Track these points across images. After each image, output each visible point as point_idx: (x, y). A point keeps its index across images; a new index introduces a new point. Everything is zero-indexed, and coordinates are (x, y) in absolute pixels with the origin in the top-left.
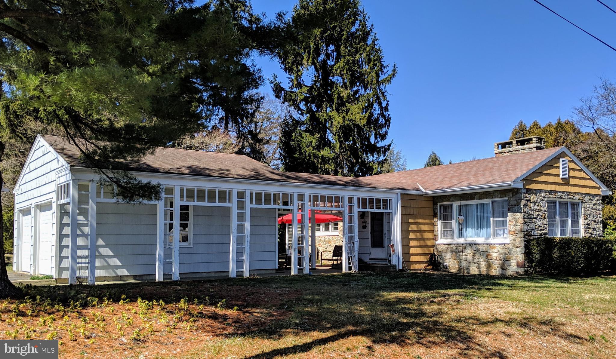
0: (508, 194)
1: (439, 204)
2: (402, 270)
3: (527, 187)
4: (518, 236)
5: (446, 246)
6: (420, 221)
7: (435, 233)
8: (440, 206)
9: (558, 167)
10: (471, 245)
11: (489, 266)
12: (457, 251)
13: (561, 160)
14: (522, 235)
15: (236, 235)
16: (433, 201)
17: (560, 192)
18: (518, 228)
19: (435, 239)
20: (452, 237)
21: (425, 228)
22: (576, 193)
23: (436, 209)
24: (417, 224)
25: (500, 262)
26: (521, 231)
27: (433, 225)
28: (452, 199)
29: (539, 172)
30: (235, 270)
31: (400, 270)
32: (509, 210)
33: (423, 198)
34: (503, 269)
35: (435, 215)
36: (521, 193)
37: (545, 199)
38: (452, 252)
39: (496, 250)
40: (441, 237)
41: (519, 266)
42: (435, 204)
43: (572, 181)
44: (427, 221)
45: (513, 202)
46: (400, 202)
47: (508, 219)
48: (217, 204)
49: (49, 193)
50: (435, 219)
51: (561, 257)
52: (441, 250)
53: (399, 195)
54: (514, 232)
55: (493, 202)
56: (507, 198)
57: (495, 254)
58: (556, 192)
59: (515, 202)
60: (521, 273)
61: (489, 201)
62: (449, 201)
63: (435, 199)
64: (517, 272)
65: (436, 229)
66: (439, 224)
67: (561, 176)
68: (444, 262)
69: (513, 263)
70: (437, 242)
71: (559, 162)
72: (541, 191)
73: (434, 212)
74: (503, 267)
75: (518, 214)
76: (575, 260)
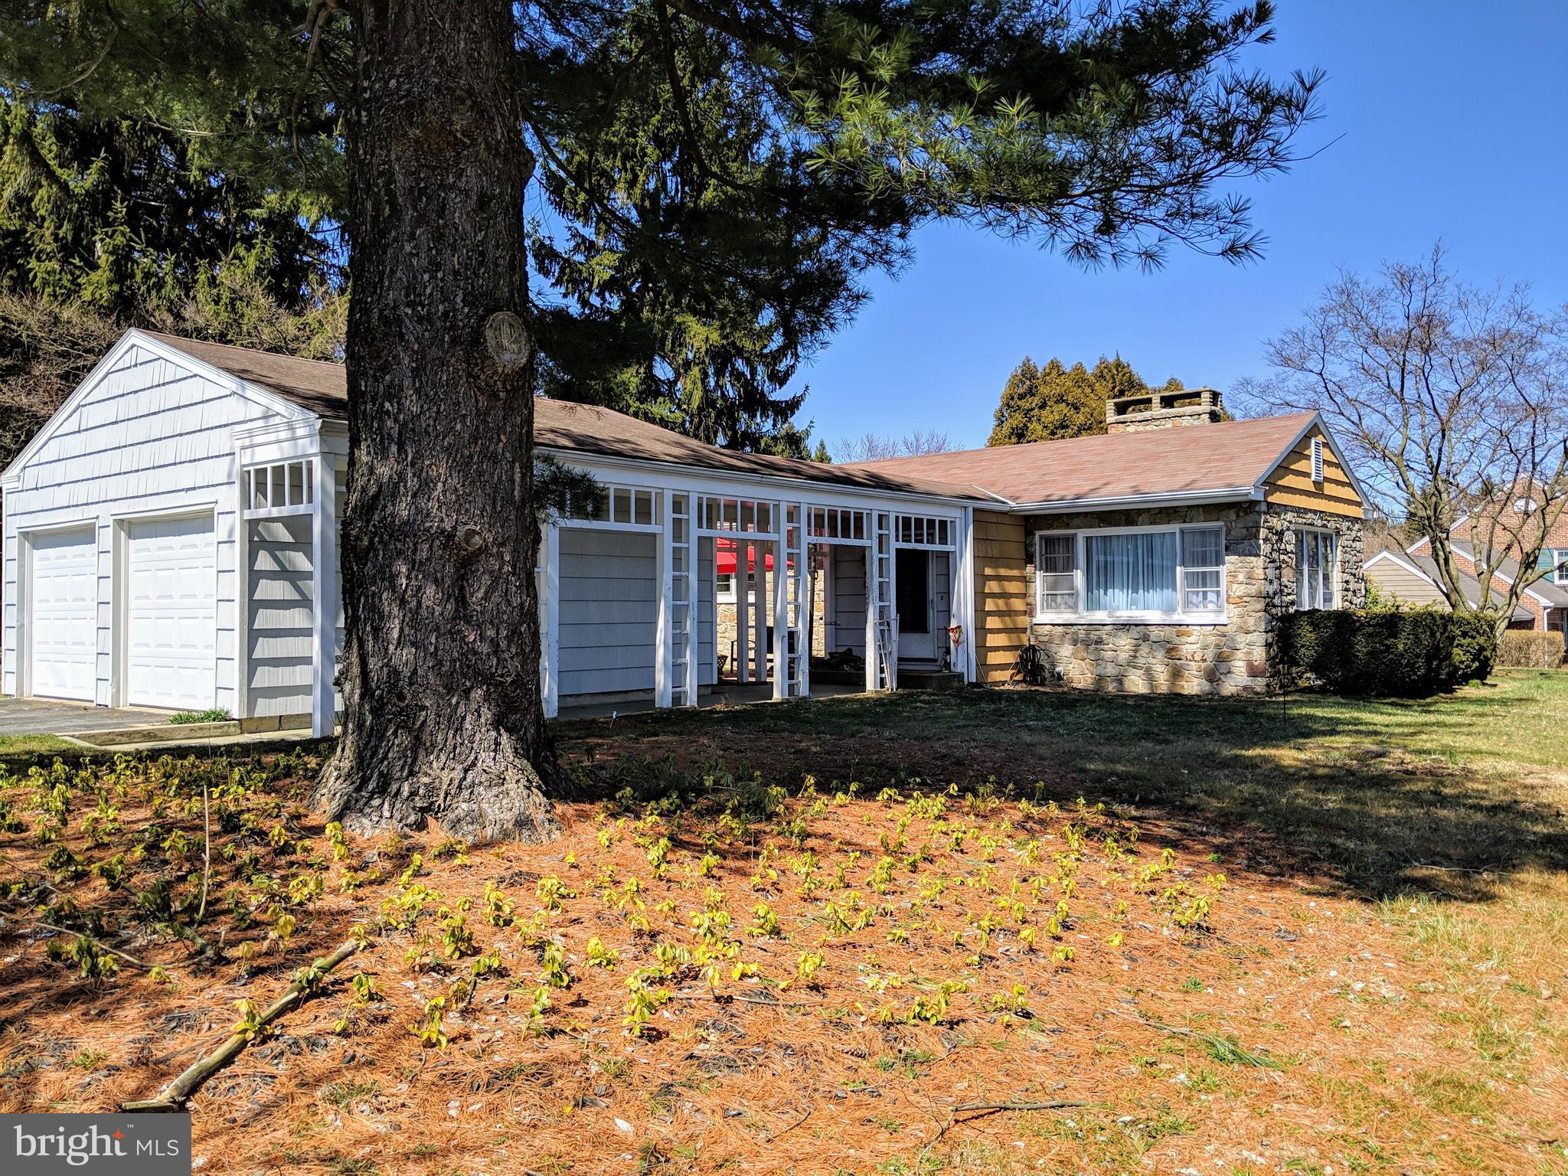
0: (1224, 513)
1: (1038, 533)
2: (977, 685)
3: (1270, 499)
4: (1250, 608)
5: (1060, 629)
6: (1003, 572)
7: (1030, 600)
8: (1041, 537)
9: (1308, 457)
10: (1125, 626)
11: (1176, 674)
12: (1090, 640)
13: (1313, 441)
14: (1261, 605)
15: (671, 602)
16: (1025, 527)
17: (1311, 511)
18: (1253, 590)
19: (1030, 612)
20: (1074, 608)
21: (1013, 587)
22: (1331, 515)
23: (1032, 544)
24: (999, 578)
25: (1203, 665)
26: (1259, 596)
27: (1026, 581)
28: (1076, 521)
29: (1283, 468)
30: (670, 690)
31: (970, 684)
32: (1227, 548)
33: (1007, 520)
34: (1211, 681)
35: (1029, 559)
36: (1259, 513)
37: (1292, 527)
38: (1075, 642)
39: (1190, 640)
40: (1043, 608)
41: (1253, 672)
42: (1029, 533)
43: (1329, 489)
44: (1015, 573)
45: (1238, 531)
46: (971, 528)
47: (1223, 570)
48: (632, 527)
49: (194, 489)
50: (1030, 569)
51: (1372, 654)
52: (1046, 639)
53: (970, 510)
54: (1240, 597)
55: (1182, 532)
56: (1221, 523)
57: (1191, 647)
58: (1307, 511)
59: (1244, 531)
60: (1258, 689)
61: (1175, 528)
62: (1068, 526)
63: (1030, 522)
64: (1245, 688)
65: (1032, 592)
66: (1039, 581)
67: (1313, 477)
68: (1054, 666)
69: (1239, 666)
70: (1035, 621)
71: (1309, 447)
72: (1286, 508)
73: (1027, 551)
74: (1213, 676)
75: (1252, 558)
76: (1404, 662)
